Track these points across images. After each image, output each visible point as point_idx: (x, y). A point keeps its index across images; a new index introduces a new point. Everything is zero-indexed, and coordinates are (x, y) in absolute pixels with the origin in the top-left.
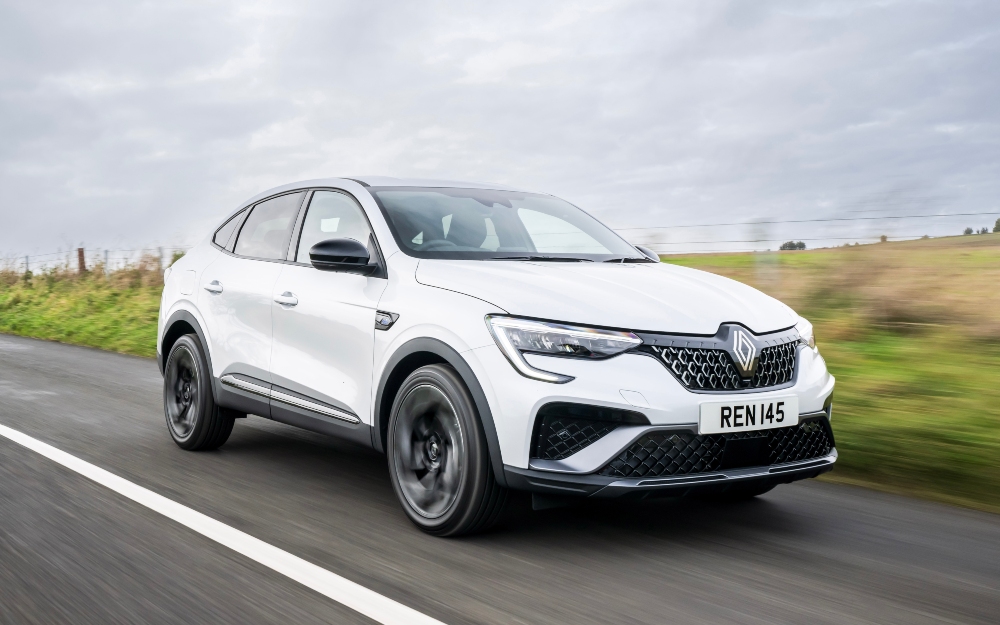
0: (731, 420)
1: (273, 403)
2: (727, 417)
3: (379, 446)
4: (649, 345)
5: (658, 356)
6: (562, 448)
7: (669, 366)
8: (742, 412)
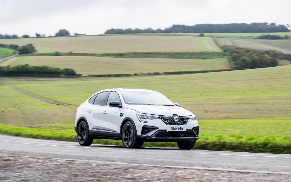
0: (173, 129)
1: (102, 133)
2: (172, 128)
3: (120, 136)
4: (160, 117)
5: (161, 119)
6: (146, 132)
7: (163, 120)
8: (175, 128)
